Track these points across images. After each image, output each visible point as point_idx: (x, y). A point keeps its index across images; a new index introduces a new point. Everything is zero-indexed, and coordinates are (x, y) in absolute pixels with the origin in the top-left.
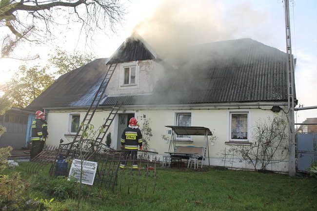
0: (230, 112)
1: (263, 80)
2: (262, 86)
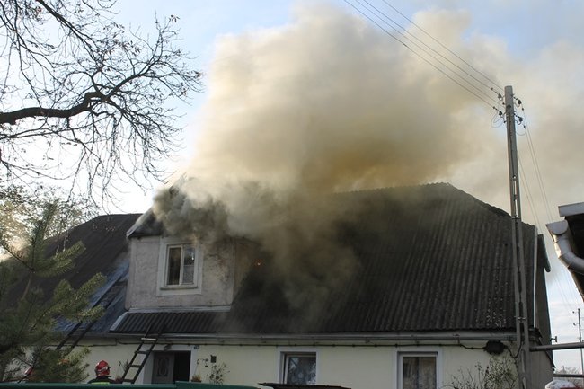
0: (399, 353)
1: (469, 284)
2: (467, 296)
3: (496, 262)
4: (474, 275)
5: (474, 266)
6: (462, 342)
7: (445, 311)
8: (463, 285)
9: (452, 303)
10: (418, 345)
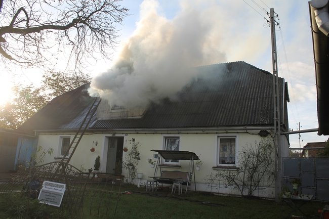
0: (218, 137)
1: (252, 104)
2: (251, 110)
3: (265, 94)
4: (254, 100)
5: (255, 96)
6: (248, 131)
7: (240, 117)
8: (249, 104)
9: (243, 113)
10: (227, 133)
